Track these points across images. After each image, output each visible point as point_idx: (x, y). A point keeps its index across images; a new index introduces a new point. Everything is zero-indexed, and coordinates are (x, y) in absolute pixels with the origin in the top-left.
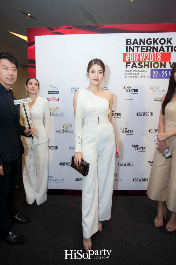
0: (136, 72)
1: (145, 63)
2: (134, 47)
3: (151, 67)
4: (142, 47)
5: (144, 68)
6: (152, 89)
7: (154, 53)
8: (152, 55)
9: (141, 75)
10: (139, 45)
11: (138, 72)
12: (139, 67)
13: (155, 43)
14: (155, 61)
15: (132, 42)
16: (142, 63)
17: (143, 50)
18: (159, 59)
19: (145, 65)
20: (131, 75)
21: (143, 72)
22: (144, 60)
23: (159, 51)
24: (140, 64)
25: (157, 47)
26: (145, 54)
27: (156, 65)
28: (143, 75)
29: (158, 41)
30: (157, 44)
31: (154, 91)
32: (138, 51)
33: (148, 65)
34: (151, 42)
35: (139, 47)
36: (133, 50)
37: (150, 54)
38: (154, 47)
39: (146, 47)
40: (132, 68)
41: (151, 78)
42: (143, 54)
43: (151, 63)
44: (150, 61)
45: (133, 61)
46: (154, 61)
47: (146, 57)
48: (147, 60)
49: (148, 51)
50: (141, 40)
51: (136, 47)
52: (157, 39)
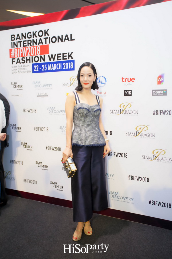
0: (20, 68)
1: (27, 58)
2: (17, 42)
3: (32, 62)
4: (24, 41)
5: (27, 62)
6: (34, 85)
7: (34, 47)
8: (32, 49)
9: (24, 70)
10: (21, 40)
11: (22, 68)
12: (22, 63)
13: (34, 36)
14: (36, 54)
15: (16, 37)
16: (24, 58)
17: (25, 45)
18: (39, 53)
19: (27, 60)
20: (16, 71)
21: (26, 67)
22: (26, 55)
23: (39, 44)
24: (23, 59)
25: (36, 40)
26: (26, 48)
27: (36, 59)
28: (26, 70)
29: (37, 34)
30: (36, 37)
31: (36, 86)
32: (20, 46)
33: (30, 60)
34: (31, 35)
35: (22, 42)
36: (17, 46)
37: (30, 47)
38: (33, 40)
39: (27, 41)
40: (17, 63)
41: (33, 73)
42: (25, 49)
43: (32, 57)
44: (31, 55)
45: (18, 57)
46: (34, 55)
47: (28, 51)
48: (28, 55)
49: (29, 45)
50: (22, 35)
51: (19, 42)
52: (36, 32)
